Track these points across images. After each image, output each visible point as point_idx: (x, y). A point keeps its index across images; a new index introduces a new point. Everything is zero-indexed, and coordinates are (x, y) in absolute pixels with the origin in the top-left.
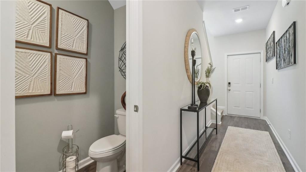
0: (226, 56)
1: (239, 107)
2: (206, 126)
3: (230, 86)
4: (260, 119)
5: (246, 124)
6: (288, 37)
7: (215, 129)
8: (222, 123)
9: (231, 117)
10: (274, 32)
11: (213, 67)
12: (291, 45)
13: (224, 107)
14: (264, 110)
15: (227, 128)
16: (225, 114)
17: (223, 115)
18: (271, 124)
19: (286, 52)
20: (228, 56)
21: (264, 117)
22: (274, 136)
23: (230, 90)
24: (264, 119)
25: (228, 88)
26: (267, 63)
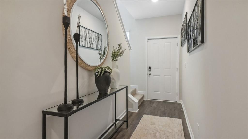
0: (147, 40)
1: (158, 92)
2: (117, 119)
3: (150, 70)
4: (177, 103)
5: (163, 109)
6: (197, 11)
7: (125, 121)
8: (139, 111)
9: (151, 102)
10: (187, 13)
11: (123, 49)
12: (200, 20)
13: (145, 92)
14: (180, 94)
15: (142, 117)
16: (145, 99)
17: (144, 100)
18: (185, 110)
19: (195, 30)
20: (149, 40)
21: (180, 101)
22: (187, 124)
23: (150, 75)
24: (180, 103)
25: (149, 73)
26: (182, 47)
